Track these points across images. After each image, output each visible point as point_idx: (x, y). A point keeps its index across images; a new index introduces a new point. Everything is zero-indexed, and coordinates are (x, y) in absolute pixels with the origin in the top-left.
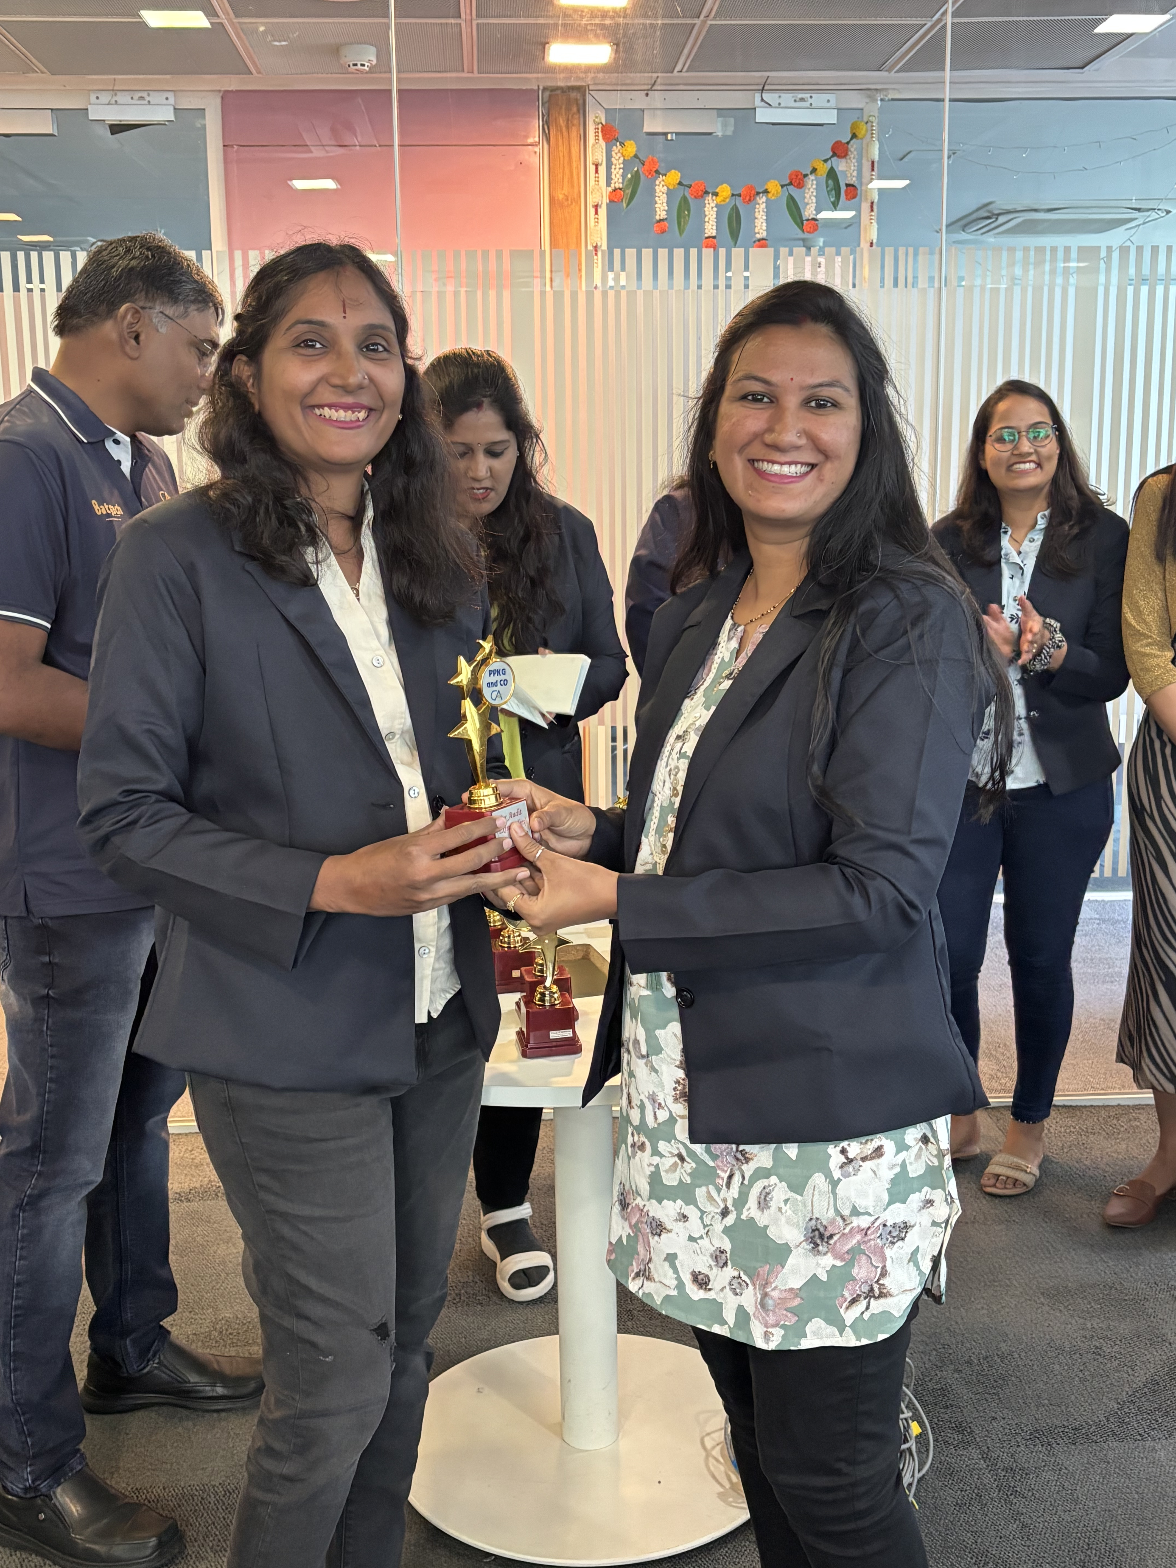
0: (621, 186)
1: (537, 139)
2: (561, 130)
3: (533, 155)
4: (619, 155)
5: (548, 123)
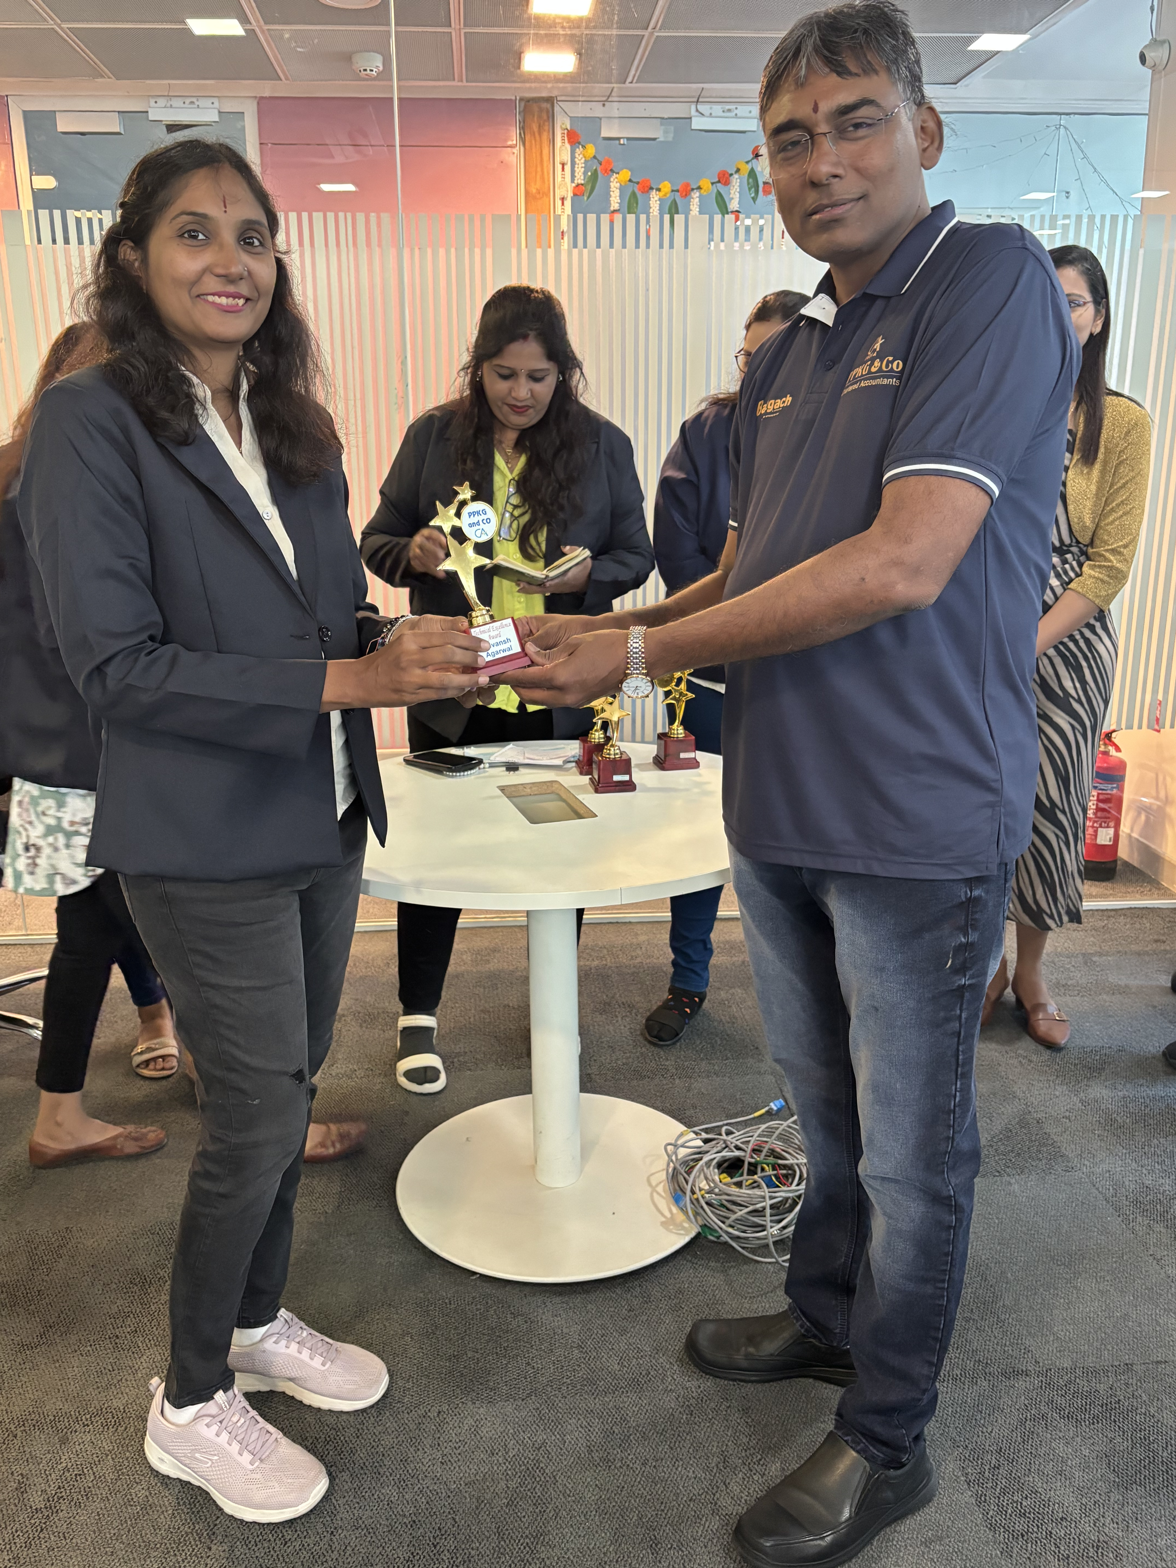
0: (583, 182)
1: (515, 142)
2: (534, 135)
3: (511, 155)
4: (581, 156)
5: (523, 129)
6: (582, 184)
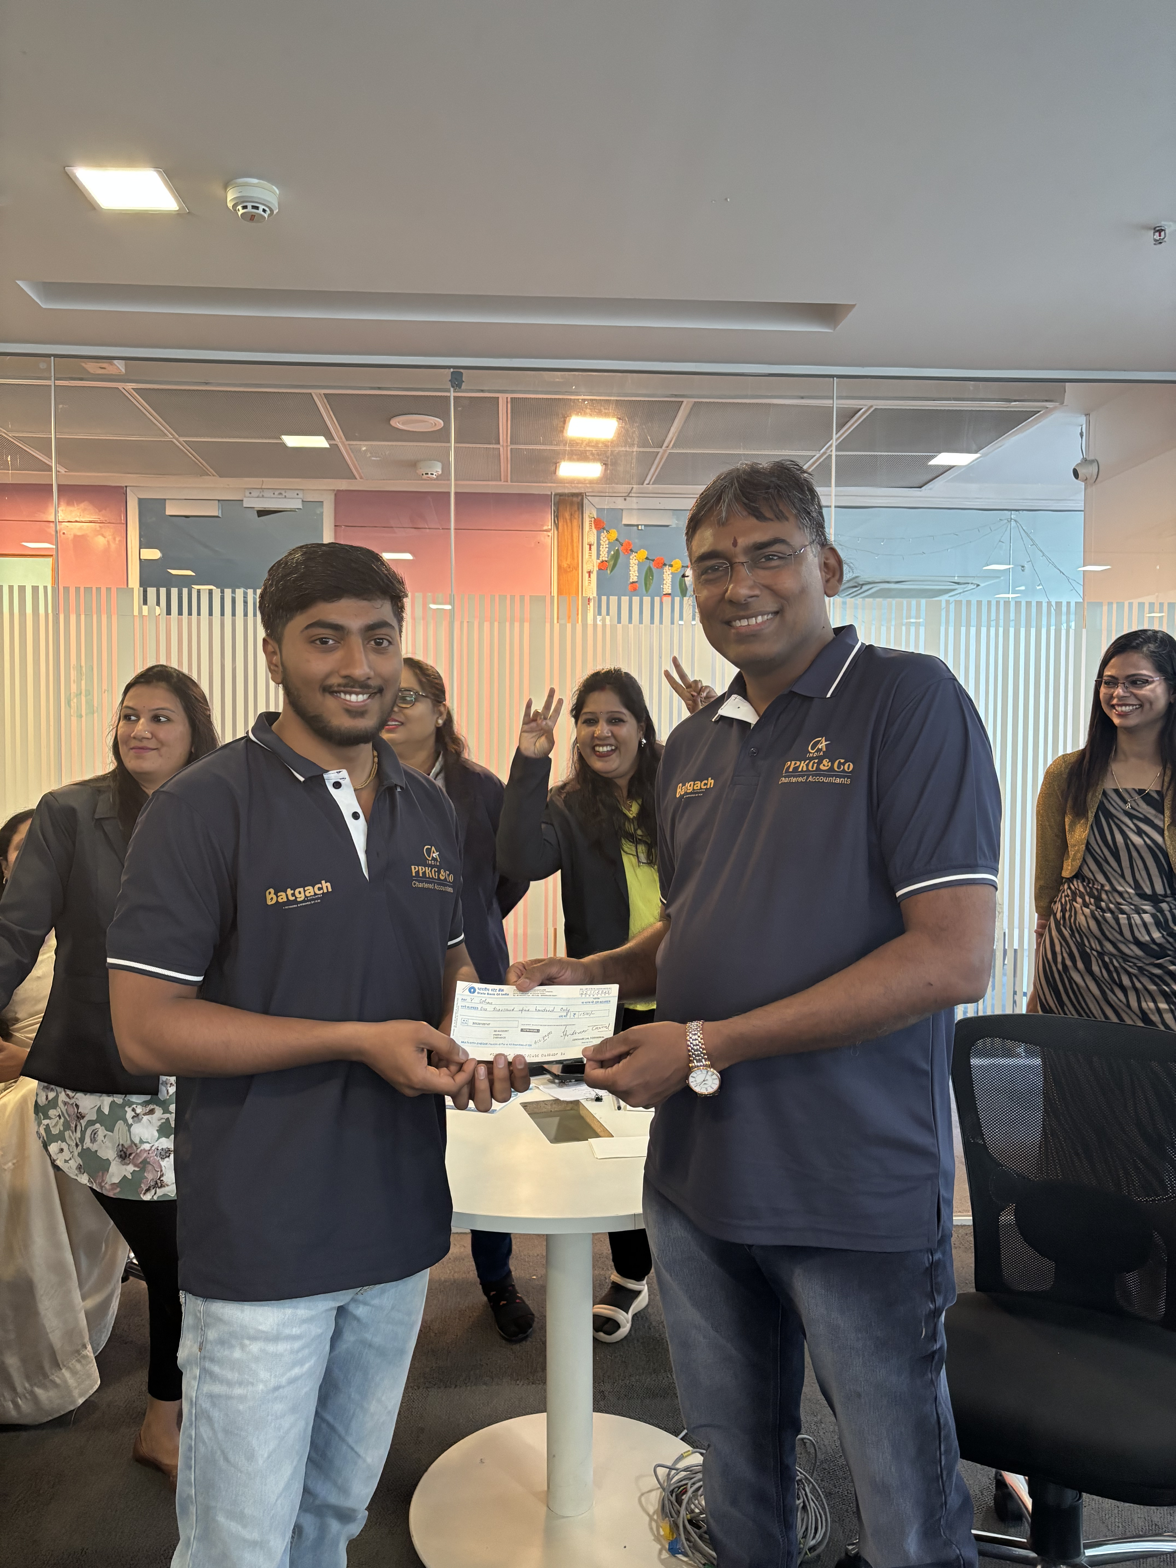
0: (606, 559)
1: (550, 527)
2: (567, 522)
3: (547, 537)
4: (606, 539)
5: (557, 517)
6: (606, 561)
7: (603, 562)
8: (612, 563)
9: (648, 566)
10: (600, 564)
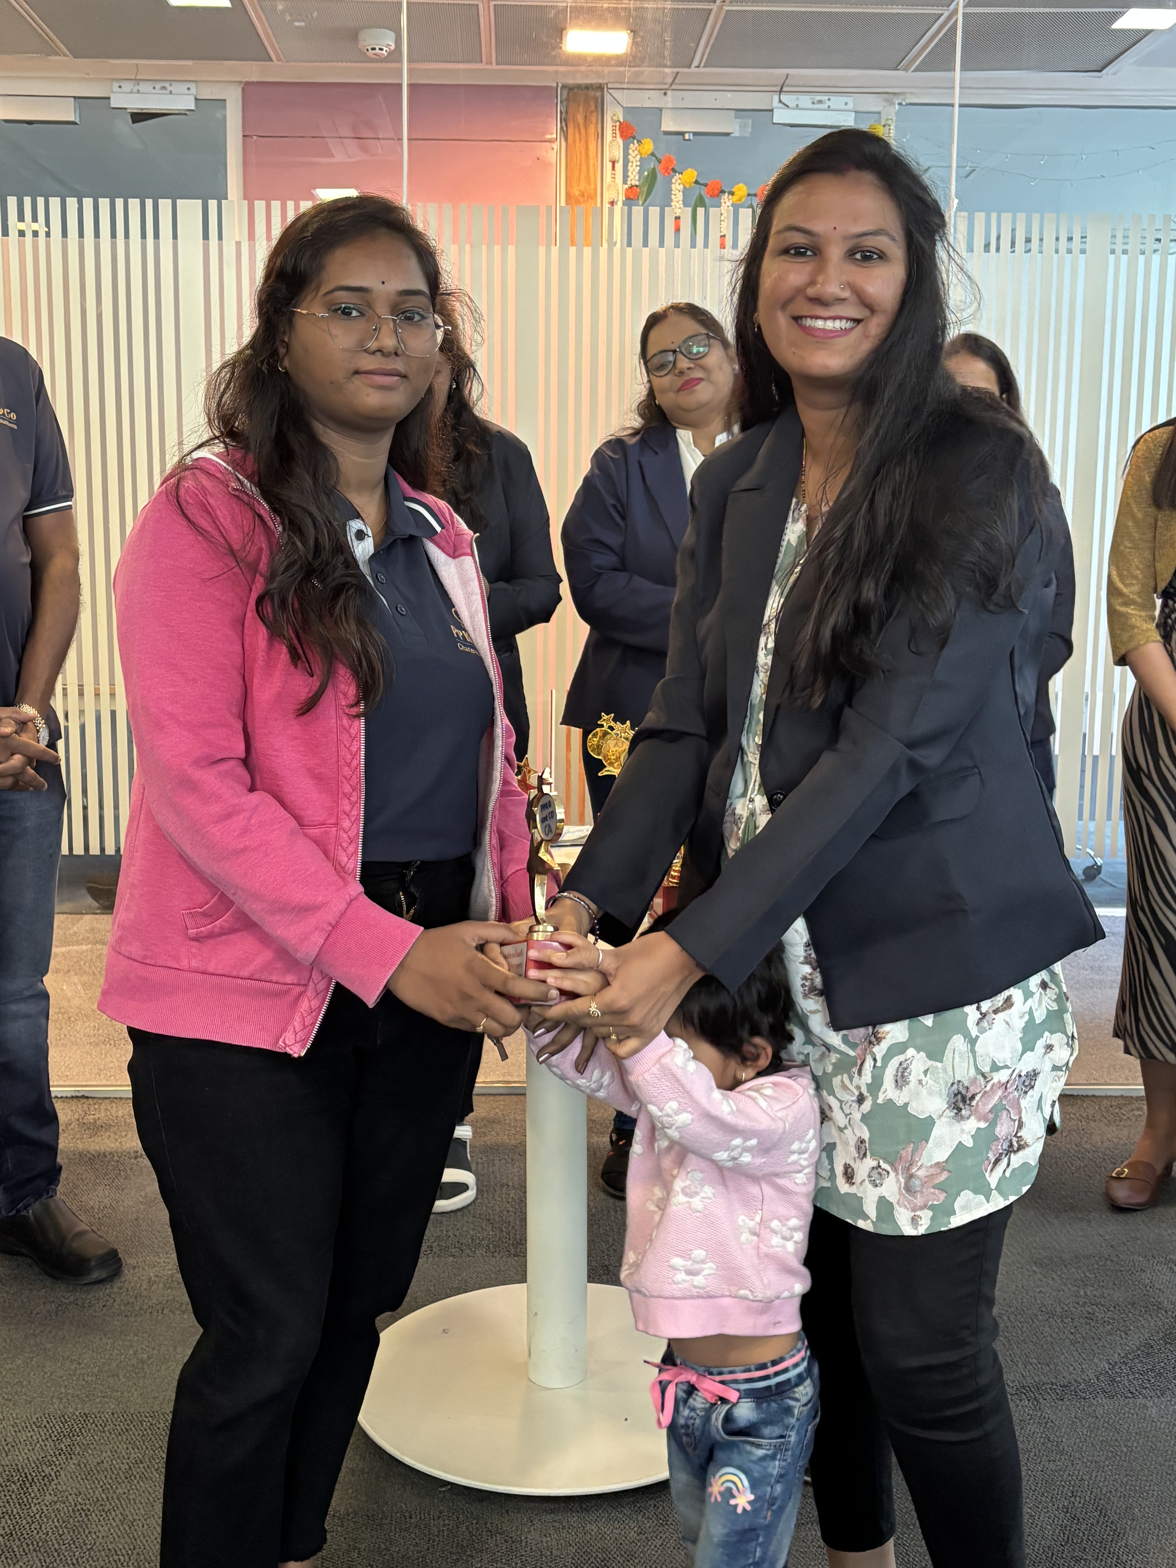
0: (637, 183)
1: (554, 136)
2: (579, 128)
3: (550, 151)
4: (636, 152)
5: (566, 120)
6: (637, 186)
7: (632, 187)
8: (645, 189)
9: (697, 193)
10: (627, 190)
